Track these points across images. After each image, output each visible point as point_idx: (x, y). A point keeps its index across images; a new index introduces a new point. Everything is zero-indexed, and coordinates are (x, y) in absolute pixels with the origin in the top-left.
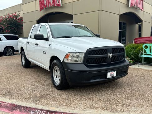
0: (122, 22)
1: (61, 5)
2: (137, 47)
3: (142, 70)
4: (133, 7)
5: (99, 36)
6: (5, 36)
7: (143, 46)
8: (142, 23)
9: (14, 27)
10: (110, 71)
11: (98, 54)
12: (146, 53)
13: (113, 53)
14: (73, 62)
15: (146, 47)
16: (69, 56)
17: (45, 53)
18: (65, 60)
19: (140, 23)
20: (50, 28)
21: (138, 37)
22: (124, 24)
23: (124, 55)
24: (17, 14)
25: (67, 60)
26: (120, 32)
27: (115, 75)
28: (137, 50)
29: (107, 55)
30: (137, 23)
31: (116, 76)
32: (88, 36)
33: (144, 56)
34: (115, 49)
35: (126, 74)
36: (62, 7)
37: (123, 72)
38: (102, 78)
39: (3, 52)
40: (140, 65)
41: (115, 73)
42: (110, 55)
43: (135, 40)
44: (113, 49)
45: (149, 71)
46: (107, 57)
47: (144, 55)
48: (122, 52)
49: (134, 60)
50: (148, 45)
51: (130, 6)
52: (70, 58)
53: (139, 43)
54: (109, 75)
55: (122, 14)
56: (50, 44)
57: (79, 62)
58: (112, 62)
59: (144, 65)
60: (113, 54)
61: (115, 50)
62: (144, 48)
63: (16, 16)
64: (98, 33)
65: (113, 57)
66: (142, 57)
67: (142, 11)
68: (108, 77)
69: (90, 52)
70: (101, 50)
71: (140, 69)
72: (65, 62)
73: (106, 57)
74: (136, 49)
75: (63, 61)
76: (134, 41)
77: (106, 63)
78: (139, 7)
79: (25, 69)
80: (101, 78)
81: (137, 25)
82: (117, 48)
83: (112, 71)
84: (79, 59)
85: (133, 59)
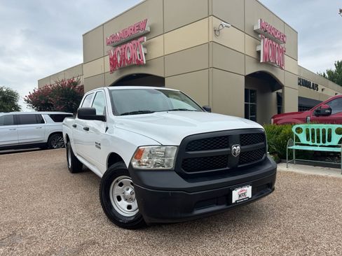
0: (249, 88)
1: (145, 62)
2: (281, 131)
3: (295, 174)
4: (266, 63)
5: (209, 110)
6: (51, 116)
7: (294, 130)
8: (283, 91)
9: (71, 102)
10: (238, 187)
11: (209, 149)
12: (299, 141)
13: (242, 145)
14: (152, 168)
15: (299, 130)
16: (144, 154)
17: (98, 145)
18: (134, 163)
19: (280, 91)
20: (111, 95)
21: (277, 114)
22: (252, 91)
23: (265, 148)
24: (75, 79)
25: (139, 162)
26: (246, 106)
27: (249, 194)
28: (281, 135)
29: (229, 149)
30: (273, 91)
31: (250, 197)
32: (186, 110)
33: (295, 147)
34: (246, 135)
35: (271, 190)
36: (146, 65)
37: (264, 186)
38: (220, 205)
39: (46, 141)
40: (289, 165)
41: (248, 191)
42: (237, 148)
43: (273, 118)
44: (241, 135)
45: (310, 177)
46: (229, 155)
47: (296, 144)
48: (260, 142)
49: (277, 155)
50: (303, 126)
51: (261, 61)
52: (144, 159)
53: (283, 124)
54: (236, 195)
55: (249, 75)
56: (107, 128)
57: (166, 168)
58: (240, 164)
59: (296, 163)
60: (243, 147)
61: (245, 137)
62: (295, 133)
63: (75, 84)
64: (209, 103)
65: (242, 154)
66: (292, 149)
67: (282, 69)
68: (234, 201)
69: (190, 144)
70: (215, 138)
71: (292, 172)
72: (134, 166)
73: (227, 155)
74: (278, 134)
75: (130, 164)
76: (272, 120)
77: (227, 168)
78: (277, 62)
79: (72, 175)
80: (217, 204)
81: (274, 94)
82: (250, 134)
83: (241, 187)
84: (166, 161)
85: (276, 153)
